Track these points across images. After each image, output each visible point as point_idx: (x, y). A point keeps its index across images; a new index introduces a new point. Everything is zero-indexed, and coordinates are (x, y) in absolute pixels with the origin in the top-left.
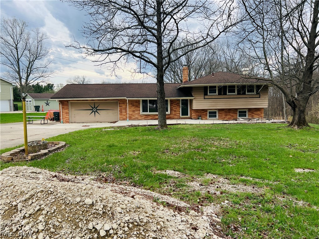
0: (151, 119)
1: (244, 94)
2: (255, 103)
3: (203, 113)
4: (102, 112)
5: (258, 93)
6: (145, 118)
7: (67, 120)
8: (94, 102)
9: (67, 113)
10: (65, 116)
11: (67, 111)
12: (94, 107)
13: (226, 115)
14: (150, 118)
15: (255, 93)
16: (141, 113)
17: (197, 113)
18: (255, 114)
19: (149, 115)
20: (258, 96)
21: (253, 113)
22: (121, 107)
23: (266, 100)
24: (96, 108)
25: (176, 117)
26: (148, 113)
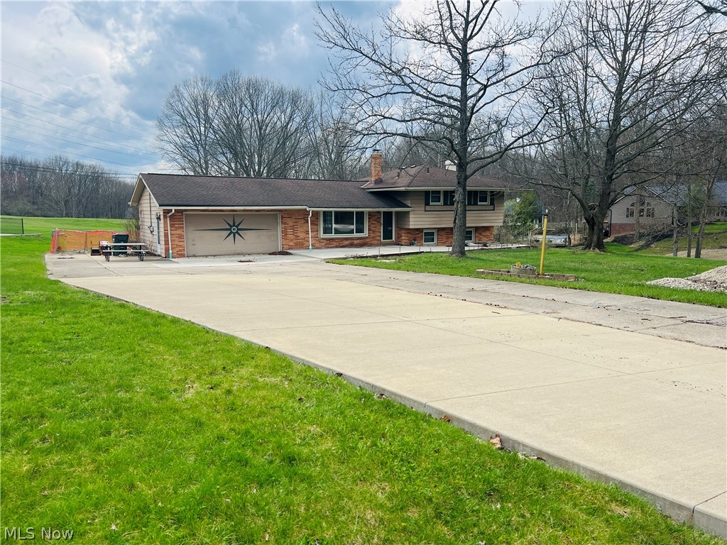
0: (337, 247)
1: (476, 204)
2: (488, 218)
3: (418, 234)
4: (248, 235)
5: (492, 204)
6: (327, 244)
7: (180, 251)
8: (234, 215)
9: (180, 237)
10: (177, 243)
11: (179, 232)
12: (234, 225)
13: (448, 238)
14: (335, 244)
15: (488, 202)
16: (322, 235)
17: (410, 235)
18: (484, 236)
19: (333, 239)
20: (491, 207)
21: (481, 234)
22: (286, 224)
23: (501, 215)
24: (237, 227)
25: (375, 242)
26: (333, 236)
